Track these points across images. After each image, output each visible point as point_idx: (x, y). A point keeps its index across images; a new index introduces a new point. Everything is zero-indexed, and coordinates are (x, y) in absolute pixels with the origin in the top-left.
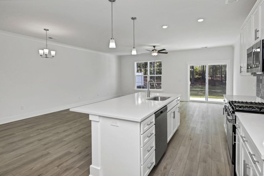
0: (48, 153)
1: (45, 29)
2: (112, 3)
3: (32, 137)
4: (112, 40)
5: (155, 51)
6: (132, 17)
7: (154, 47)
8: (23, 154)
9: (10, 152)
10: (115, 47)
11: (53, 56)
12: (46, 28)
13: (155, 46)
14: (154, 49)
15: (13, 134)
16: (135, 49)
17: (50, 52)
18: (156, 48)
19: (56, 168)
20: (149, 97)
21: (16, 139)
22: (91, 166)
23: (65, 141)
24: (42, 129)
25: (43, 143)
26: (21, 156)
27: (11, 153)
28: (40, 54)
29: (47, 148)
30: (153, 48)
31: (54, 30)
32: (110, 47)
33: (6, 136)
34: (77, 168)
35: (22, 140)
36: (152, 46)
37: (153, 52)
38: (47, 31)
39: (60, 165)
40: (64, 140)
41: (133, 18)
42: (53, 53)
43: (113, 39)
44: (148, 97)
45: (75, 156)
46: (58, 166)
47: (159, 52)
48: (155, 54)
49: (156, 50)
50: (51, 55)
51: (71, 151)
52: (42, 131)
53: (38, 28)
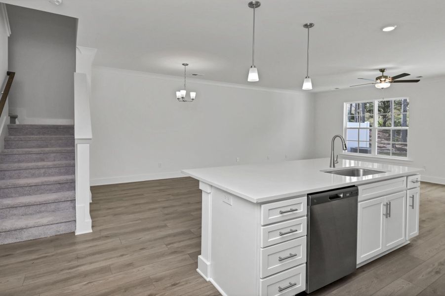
0: (165, 226)
1: (183, 64)
2: (254, 10)
3: (159, 202)
4: (253, 68)
5: (383, 79)
6: (305, 23)
7: (382, 71)
8: (141, 219)
9: (130, 214)
10: (258, 80)
11: (193, 99)
12: (185, 62)
13: (384, 69)
14: (383, 76)
15: (143, 194)
16: (310, 80)
17: (188, 94)
18: (385, 74)
19: (165, 246)
20: (334, 166)
21: (142, 201)
22: (199, 256)
23: (192, 215)
24: (173, 195)
25: (166, 212)
26: (138, 222)
27: (130, 216)
28: (177, 97)
29: (167, 220)
30: (380, 74)
31: (195, 64)
32: (248, 80)
33: (134, 195)
34: (188, 254)
35: (147, 203)
36: (376, 70)
37: (379, 81)
38: (186, 66)
39: (170, 244)
40: (192, 213)
41: (306, 26)
42: (193, 95)
43: (255, 67)
44: (331, 167)
45: (193, 238)
46: (167, 245)
47: (395, 79)
48: (385, 85)
49: (386, 77)
50: (190, 97)
51: (192, 230)
52: (172, 197)
53: (175, 63)
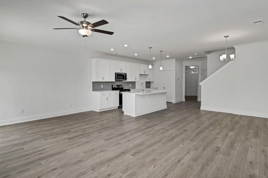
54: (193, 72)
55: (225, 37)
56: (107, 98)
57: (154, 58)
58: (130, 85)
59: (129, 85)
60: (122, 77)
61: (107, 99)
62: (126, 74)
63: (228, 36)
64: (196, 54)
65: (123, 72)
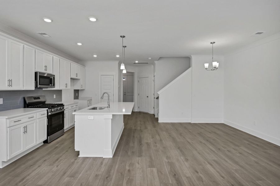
54: (124, 79)
55: (211, 43)
56: (25, 127)
57: (95, 56)
58: (55, 96)
59: (53, 96)
60: (47, 81)
61: (25, 132)
62: (54, 75)
63: (214, 43)
64: (150, 58)
65: (49, 71)
